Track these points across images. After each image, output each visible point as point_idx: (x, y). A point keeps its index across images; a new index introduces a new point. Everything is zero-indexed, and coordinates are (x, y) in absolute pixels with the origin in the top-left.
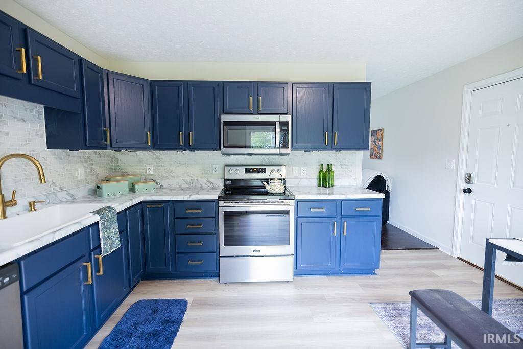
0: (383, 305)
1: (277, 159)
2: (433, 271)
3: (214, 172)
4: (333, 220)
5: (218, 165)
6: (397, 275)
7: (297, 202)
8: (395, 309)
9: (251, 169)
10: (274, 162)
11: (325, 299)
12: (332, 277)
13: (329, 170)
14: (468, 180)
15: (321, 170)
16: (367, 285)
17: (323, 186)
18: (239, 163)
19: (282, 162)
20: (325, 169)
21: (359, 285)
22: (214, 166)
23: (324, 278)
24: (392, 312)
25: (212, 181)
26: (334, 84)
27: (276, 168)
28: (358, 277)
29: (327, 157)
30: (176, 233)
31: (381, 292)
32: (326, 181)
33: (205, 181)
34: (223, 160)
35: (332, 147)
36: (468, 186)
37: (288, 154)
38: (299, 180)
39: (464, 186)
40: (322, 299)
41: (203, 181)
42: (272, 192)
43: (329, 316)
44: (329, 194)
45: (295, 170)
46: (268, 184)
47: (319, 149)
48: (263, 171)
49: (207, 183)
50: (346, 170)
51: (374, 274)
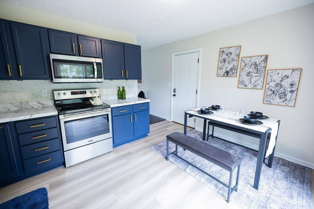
0: (154, 147)
1: (93, 85)
2: (167, 128)
3: (43, 96)
4: (130, 115)
5: (46, 91)
6: (155, 134)
7: (112, 109)
8: (158, 146)
9: (75, 92)
10: (91, 87)
11: (131, 153)
12: (131, 143)
13: (124, 90)
14: (175, 92)
15: (119, 90)
16: (146, 141)
17: (121, 99)
18: (65, 88)
19: (96, 86)
20: (121, 90)
21: (143, 142)
22: (43, 91)
23: (127, 144)
24: (157, 148)
25: (42, 102)
26: (124, 44)
27: (93, 90)
28: (141, 139)
29: (122, 83)
30: (21, 145)
31: (151, 142)
32: (123, 96)
33: (36, 103)
34: (51, 87)
35: (125, 78)
36: (175, 93)
37: (102, 82)
38: (107, 96)
39: (173, 93)
40: (130, 153)
41: (34, 104)
42: (96, 105)
43: (135, 159)
44: (125, 103)
45: (105, 91)
46: (92, 100)
47: (117, 79)
48: (85, 93)
49: (38, 105)
50: (131, 89)
51: (147, 136)
